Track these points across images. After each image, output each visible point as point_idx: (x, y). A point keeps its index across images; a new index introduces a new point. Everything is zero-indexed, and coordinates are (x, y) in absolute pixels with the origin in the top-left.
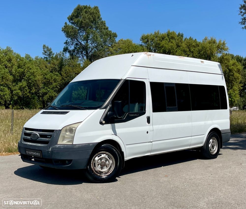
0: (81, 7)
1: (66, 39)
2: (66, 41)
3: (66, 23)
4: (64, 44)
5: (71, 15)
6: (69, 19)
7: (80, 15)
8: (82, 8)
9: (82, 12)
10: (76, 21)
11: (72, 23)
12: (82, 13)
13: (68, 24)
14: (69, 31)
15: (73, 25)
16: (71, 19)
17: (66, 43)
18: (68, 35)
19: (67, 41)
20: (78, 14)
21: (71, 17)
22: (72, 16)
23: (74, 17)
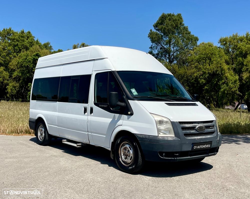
0: (165, 15)
1: (152, 44)
2: (151, 46)
3: (151, 30)
4: (150, 48)
5: (156, 22)
6: (154, 26)
7: (164, 22)
8: (165, 16)
9: (165, 20)
10: (160, 28)
11: (157, 30)
12: (166, 20)
13: (152, 31)
14: (153, 37)
15: (157, 32)
16: (156, 26)
17: (151, 48)
18: (153, 41)
19: (152, 45)
20: (162, 21)
21: (156, 25)
22: (157, 23)
23: (159, 25)
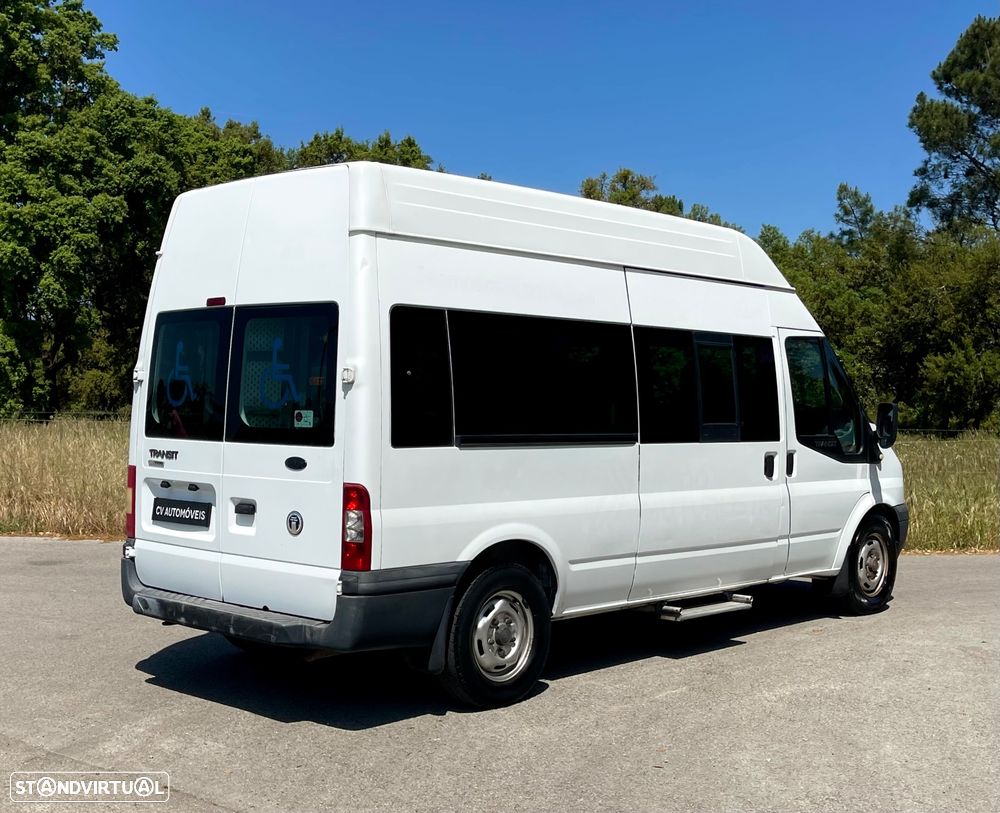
0: (988, 24)
1: (925, 155)
2: (921, 165)
3: (921, 97)
4: (916, 174)
5: (943, 61)
6: (935, 77)
7: (983, 56)
8: (990, 29)
9: (989, 46)
10: (964, 82)
11: (948, 93)
12: (992, 48)
13: (928, 100)
14: (930, 127)
15: (951, 101)
16: (944, 77)
17: (922, 172)
18: (930, 144)
19: (926, 163)
20: (974, 53)
21: (944, 71)
22: (947, 64)
23: (957, 69)
